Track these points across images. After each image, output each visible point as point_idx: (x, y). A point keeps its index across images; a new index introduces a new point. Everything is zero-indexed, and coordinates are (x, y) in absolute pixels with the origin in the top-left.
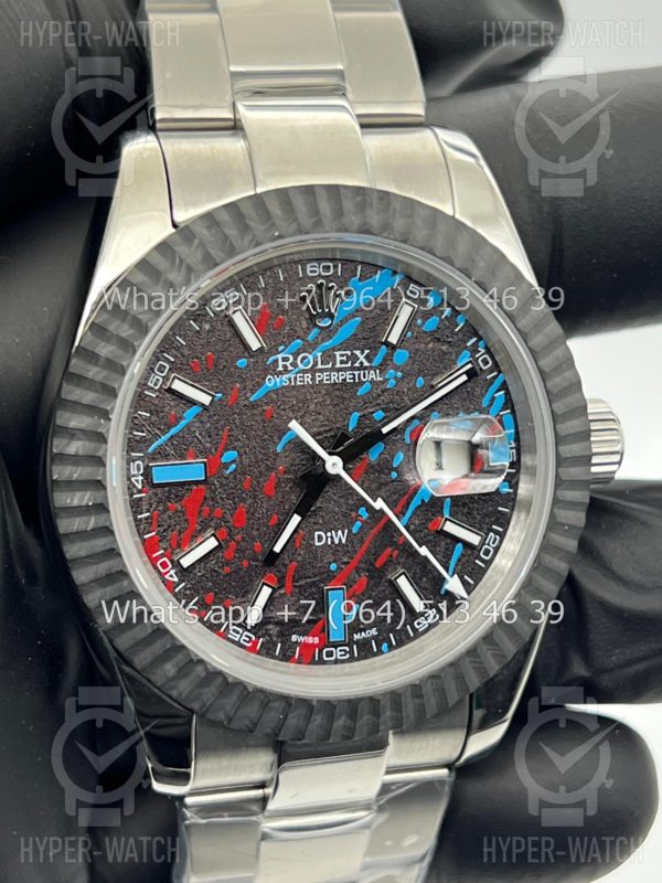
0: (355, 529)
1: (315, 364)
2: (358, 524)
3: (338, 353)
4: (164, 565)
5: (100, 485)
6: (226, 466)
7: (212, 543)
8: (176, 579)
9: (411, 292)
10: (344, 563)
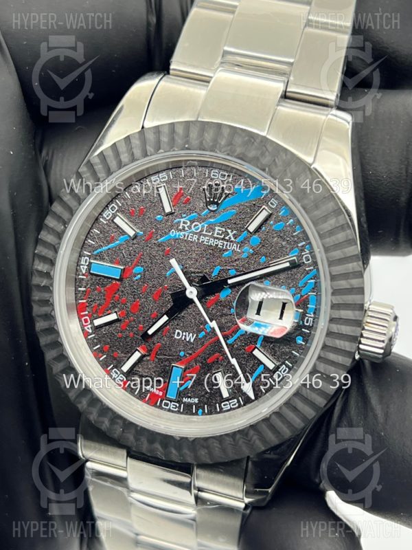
0: (200, 336)
1: (202, 231)
2: (203, 333)
3: (217, 228)
4: (86, 321)
5: (51, 262)
6: (135, 275)
7: (114, 317)
8: (90, 331)
9: (272, 203)
10: (188, 353)
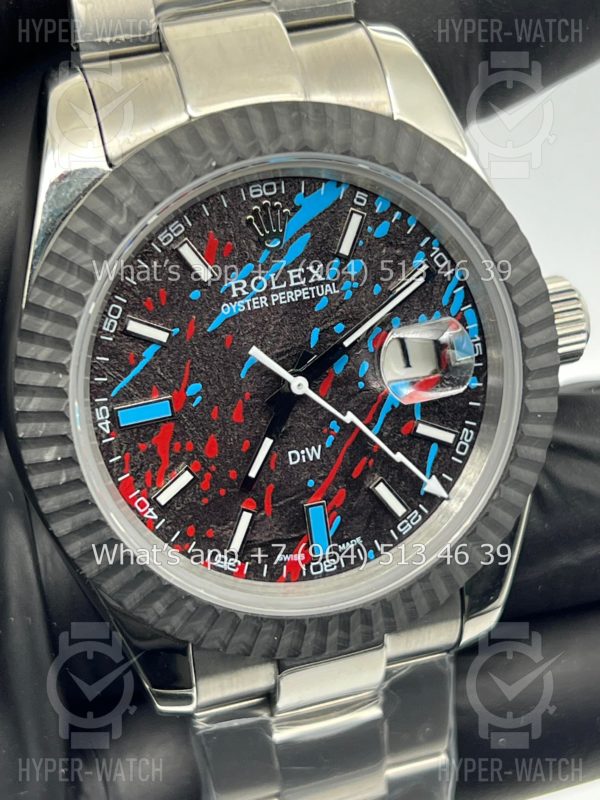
0: (328, 444)
1: (270, 285)
2: (331, 438)
3: (290, 272)
4: (142, 505)
5: (65, 439)
6: (192, 399)
7: (187, 477)
8: (155, 517)
9: (359, 200)
10: (321, 478)
